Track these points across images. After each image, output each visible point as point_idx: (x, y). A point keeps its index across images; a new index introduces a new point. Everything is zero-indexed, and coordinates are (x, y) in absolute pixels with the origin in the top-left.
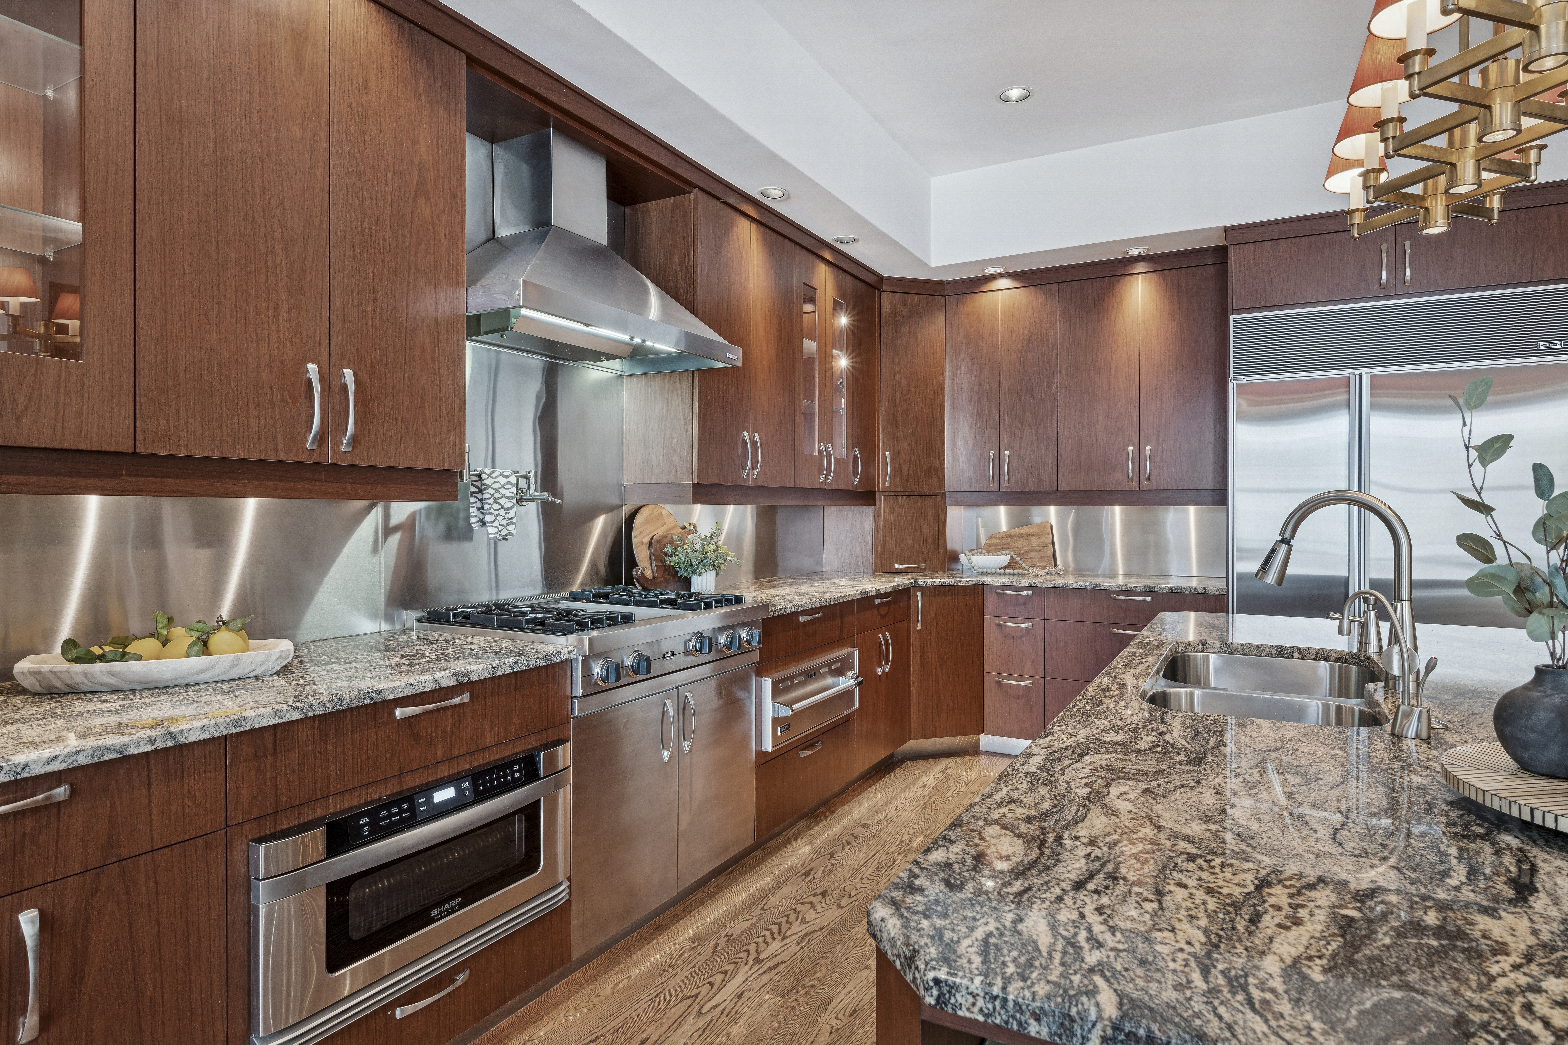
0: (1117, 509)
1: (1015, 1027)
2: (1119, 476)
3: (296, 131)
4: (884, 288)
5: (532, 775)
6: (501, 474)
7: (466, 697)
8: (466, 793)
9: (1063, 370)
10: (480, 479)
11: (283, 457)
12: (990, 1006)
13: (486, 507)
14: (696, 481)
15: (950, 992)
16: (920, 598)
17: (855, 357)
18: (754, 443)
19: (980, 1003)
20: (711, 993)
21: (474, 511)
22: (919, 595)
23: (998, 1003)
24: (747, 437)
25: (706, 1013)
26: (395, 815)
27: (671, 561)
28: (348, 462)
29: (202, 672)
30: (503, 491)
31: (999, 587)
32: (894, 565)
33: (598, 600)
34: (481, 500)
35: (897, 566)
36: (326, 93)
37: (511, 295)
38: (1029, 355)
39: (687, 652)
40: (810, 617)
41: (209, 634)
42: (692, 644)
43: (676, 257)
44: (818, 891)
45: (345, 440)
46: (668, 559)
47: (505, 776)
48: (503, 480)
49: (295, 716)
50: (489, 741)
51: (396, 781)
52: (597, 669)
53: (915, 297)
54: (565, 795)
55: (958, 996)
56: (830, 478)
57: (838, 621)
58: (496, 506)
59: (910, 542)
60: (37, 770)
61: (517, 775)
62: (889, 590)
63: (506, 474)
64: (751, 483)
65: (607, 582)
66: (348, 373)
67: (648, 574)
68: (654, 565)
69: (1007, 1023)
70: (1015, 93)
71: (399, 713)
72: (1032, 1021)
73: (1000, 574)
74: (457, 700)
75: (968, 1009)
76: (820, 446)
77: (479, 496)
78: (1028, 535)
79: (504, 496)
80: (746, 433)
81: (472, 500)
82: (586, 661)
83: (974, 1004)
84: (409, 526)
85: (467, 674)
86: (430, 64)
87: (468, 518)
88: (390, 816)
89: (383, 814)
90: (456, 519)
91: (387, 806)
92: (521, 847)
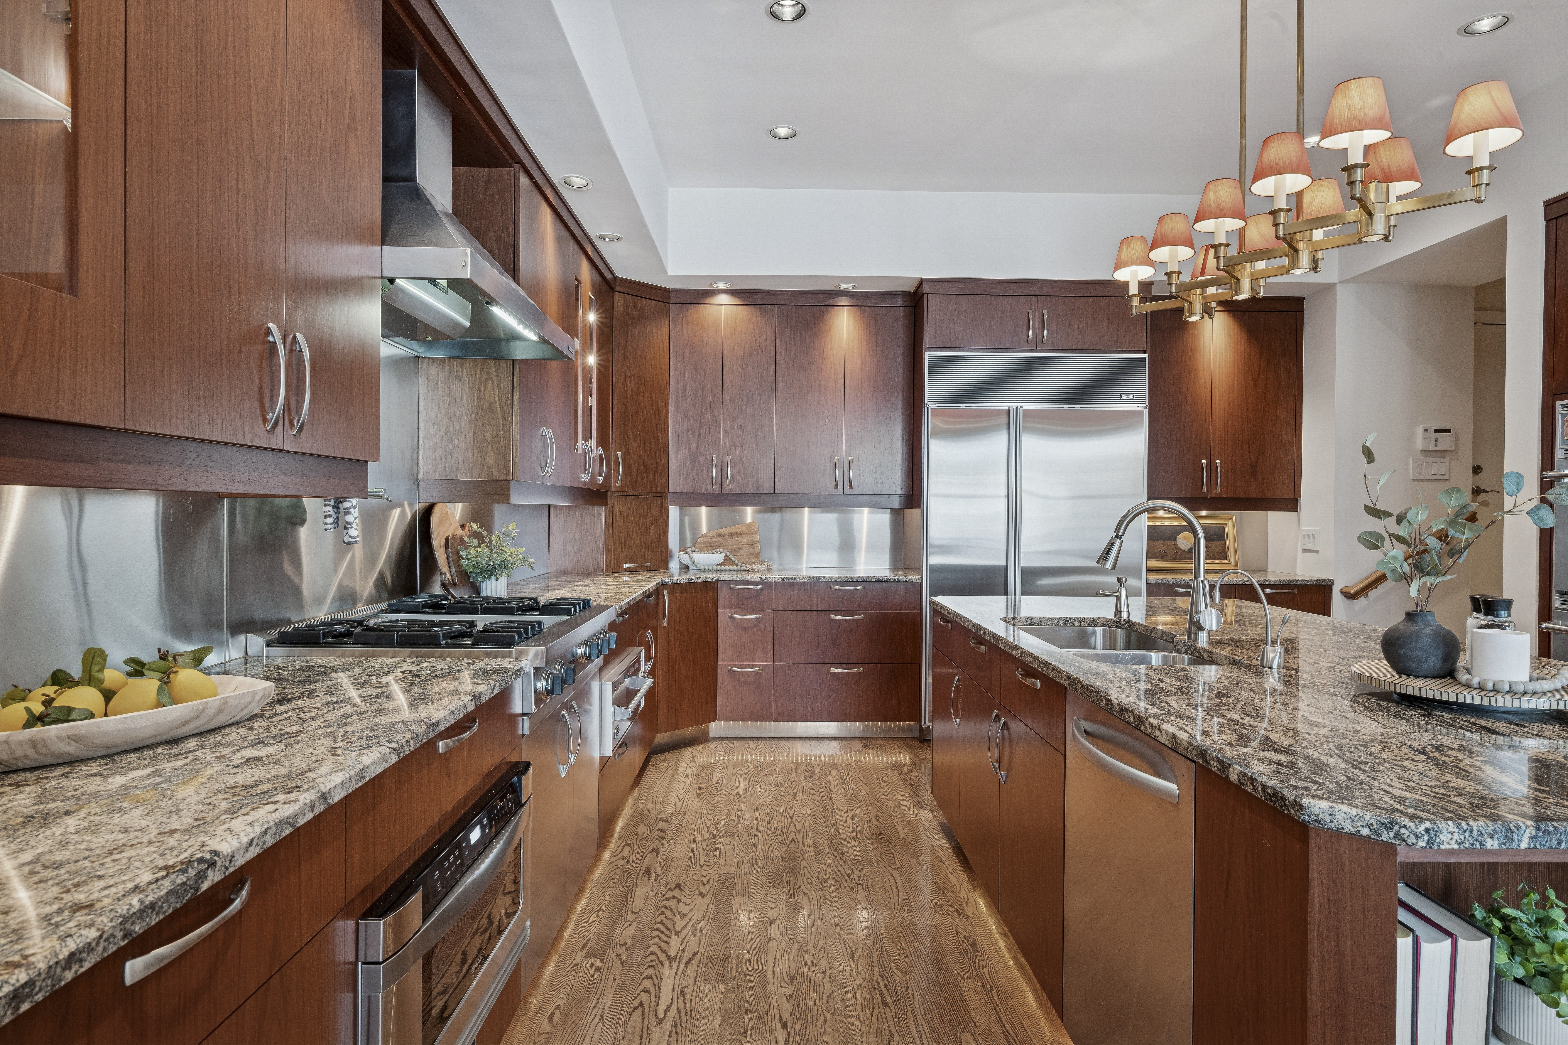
1: (1478, 846)
2: (827, 482)
4: (618, 289)
5: (518, 803)
8: (487, 830)
9: (780, 384)
11: (248, 440)
12: (1462, 837)
15: (1436, 835)
16: (666, 595)
19: (1456, 836)
20: (653, 999)
22: (665, 592)
23: (1467, 834)
24: (545, 433)
25: (664, 1017)
26: (453, 863)
28: (298, 448)
32: (623, 566)
33: (427, 610)
35: (626, 566)
37: (453, 264)
38: (750, 368)
40: (622, 619)
41: (168, 674)
42: (581, 650)
44: (673, 886)
46: (463, 563)
47: (504, 807)
52: (541, 681)
53: (644, 301)
55: (1441, 836)
56: (588, 477)
59: (637, 542)
61: (510, 805)
62: (653, 589)
64: (545, 481)
66: (300, 338)
68: (453, 570)
69: (1472, 845)
70: (783, 132)
71: (442, 746)
72: (1489, 840)
73: (717, 571)
75: (1448, 843)
76: (582, 445)
78: (738, 534)
80: (544, 429)
83: (1452, 839)
85: (480, 696)
88: (450, 866)
89: (446, 864)
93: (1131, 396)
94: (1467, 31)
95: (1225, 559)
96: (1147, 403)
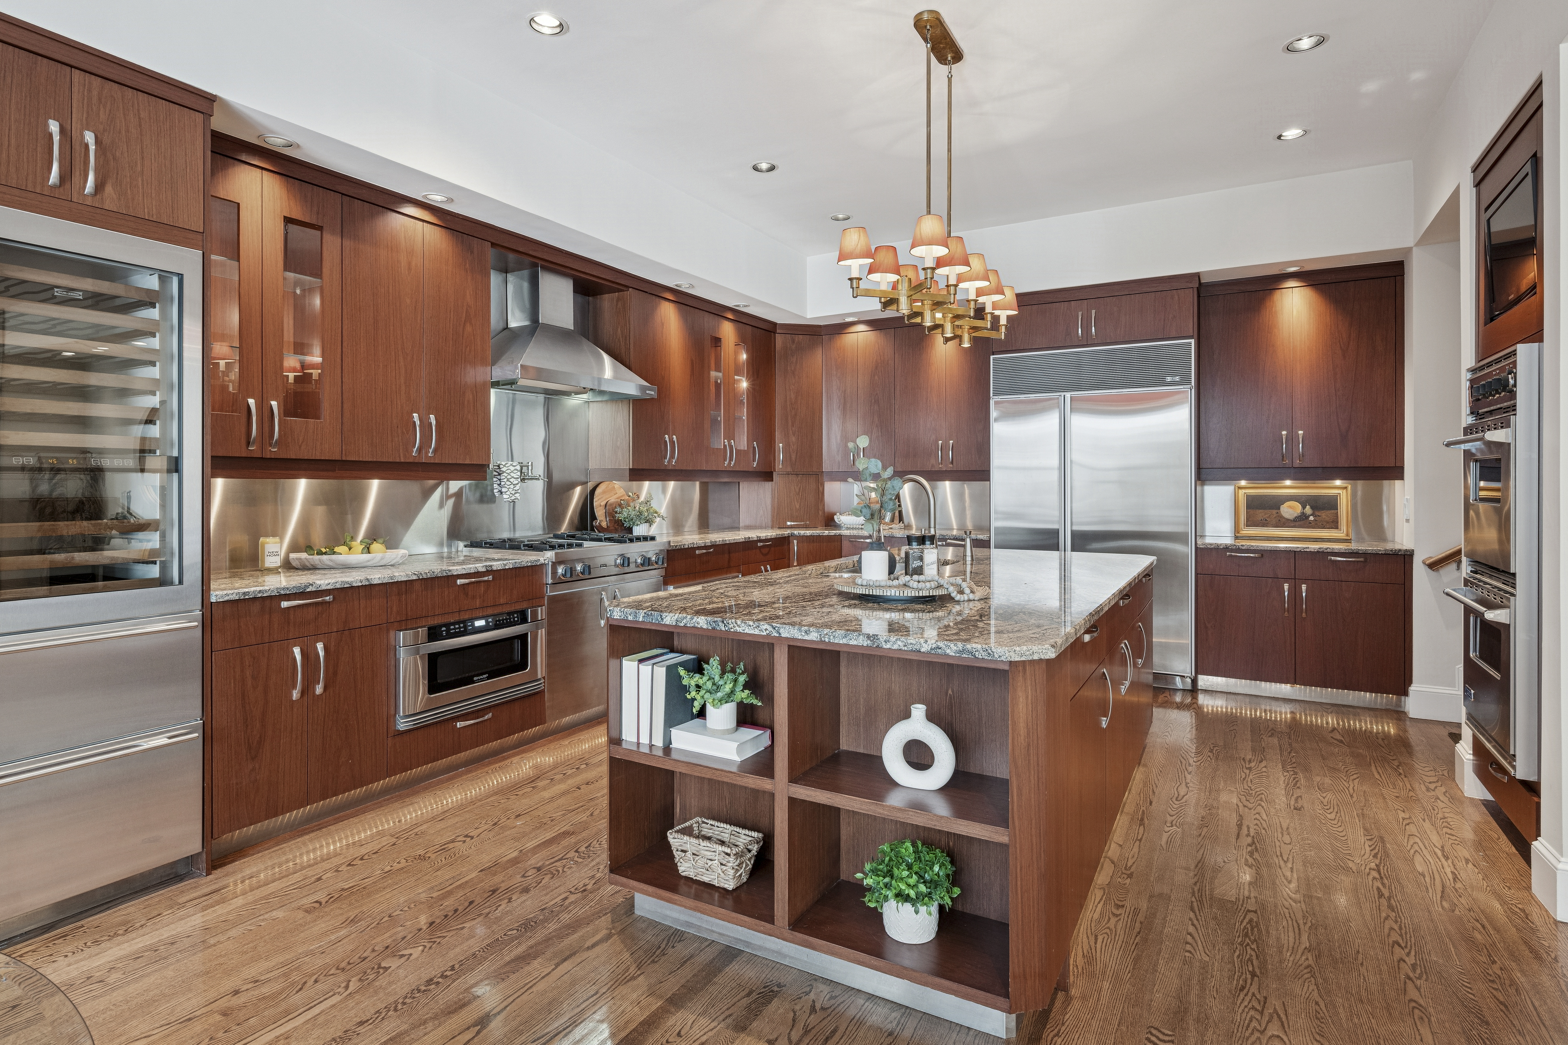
0: (947, 483)
2: (933, 461)
3: (408, 301)
4: (778, 331)
5: (524, 620)
6: (511, 465)
7: (490, 578)
8: (491, 624)
9: (898, 388)
10: (499, 468)
11: (402, 461)
13: (502, 483)
14: (631, 467)
16: (796, 544)
17: (754, 380)
18: (672, 443)
21: (495, 486)
22: (795, 542)
24: (667, 439)
26: (457, 628)
27: (620, 517)
28: (432, 461)
29: (368, 561)
30: (512, 474)
31: (850, 536)
32: (786, 523)
34: (500, 480)
35: (789, 523)
36: (422, 280)
37: (514, 372)
38: (876, 377)
39: (616, 565)
40: (704, 551)
41: (370, 544)
42: (618, 561)
43: (619, 330)
45: (431, 451)
46: (617, 515)
47: (510, 619)
48: (512, 468)
49: (415, 578)
50: (502, 601)
51: (457, 614)
52: (560, 570)
53: (801, 336)
54: (542, 633)
56: (733, 463)
57: (726, 556)
58: (508, 483)
59: (798, 507)
60: (324, 588)
61: (516, 619)
62: (769, 537)
63: (514, 464)
64: (670, 468)
65: (578, 529)
66: (432, 417)
67: (604, 524)
68: (608, 519)
70: (840, 216)
71: (459, 582)
73: (856, 528)
74: (486, 578)
76: (724, 442)
77: (499, 477)
79: (513, 477)
80: (667, 436)
81: (495, 479)
82: (555, 565)
84: (459, 495)
85: (491, 566)
86: (472, 252)
87: (493, 489)
88: (455, 629)
89: (452, 627)
90: (486, 490)
91: (454, 624)
92: (517, 656)
93: (1177, 379)
94: (1289, 49)
95: (1337, 528)
96: (1193, 384)
